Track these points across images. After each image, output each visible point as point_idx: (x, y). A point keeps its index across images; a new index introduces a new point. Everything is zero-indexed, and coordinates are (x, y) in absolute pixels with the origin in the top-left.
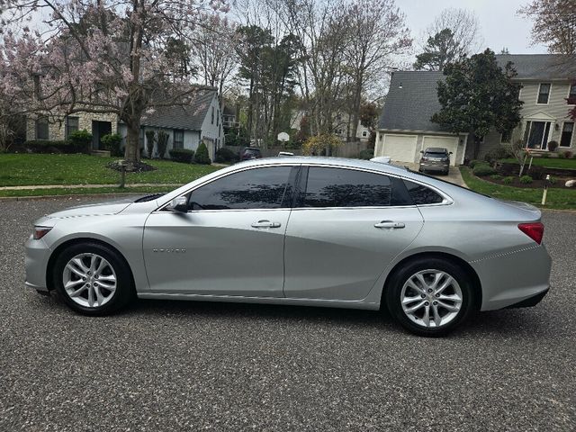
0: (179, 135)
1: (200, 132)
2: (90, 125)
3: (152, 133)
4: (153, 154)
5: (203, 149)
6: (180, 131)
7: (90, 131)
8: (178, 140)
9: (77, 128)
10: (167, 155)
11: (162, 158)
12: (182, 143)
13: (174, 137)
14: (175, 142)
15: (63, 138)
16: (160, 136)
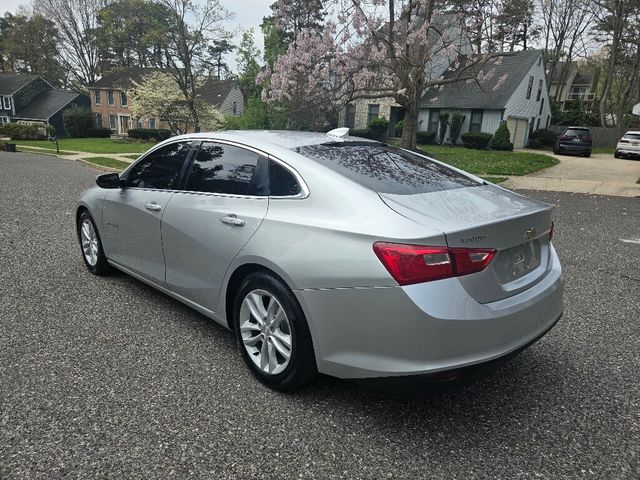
0: (477, 116)
1: (502, 111)
2: (389, 112)
3: (447, 116)
4: (445, 140)
5: (503, 131)
6: (478, 112)
7: (388, 119)
8: (475, 121)
9: (377, 115)
10: (459, 140)
11: (454, 144)
12: (479, 125)
13: (472, 119)
14: (471, 124)
15: (365, 127)
16: (454, 118)
